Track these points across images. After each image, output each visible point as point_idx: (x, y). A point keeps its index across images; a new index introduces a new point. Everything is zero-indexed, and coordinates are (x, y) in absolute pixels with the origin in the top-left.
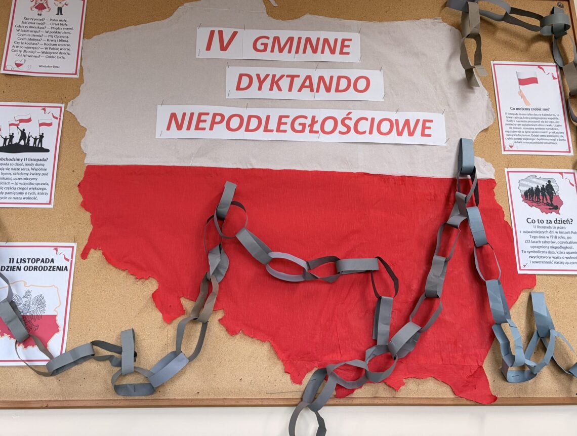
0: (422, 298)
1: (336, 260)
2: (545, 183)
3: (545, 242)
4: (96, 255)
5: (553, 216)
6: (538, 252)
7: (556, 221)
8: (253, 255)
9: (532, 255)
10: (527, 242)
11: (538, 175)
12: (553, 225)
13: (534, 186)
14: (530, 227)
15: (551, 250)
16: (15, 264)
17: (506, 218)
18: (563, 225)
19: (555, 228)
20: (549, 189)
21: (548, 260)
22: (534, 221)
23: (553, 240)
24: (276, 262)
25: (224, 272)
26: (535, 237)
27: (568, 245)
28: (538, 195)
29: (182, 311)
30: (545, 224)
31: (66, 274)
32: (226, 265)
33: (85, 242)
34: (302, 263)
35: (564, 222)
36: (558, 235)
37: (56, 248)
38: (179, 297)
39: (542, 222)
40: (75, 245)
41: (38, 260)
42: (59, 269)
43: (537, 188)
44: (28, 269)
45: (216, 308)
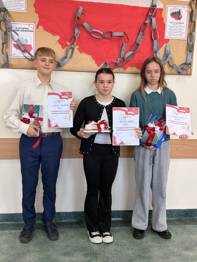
0: (135, 44)
1: (111, 32)
2: (178, 10)
3: (174, 29)
4: (41, 27)
5: (178, 21)
6: (172, 32)
7: (179, 23)
8: (88, 30)
9: (170, 33)
10: (169, 29)
11: (177, 8)
12: (178, 24)
13: (175, 11)
14: (171, 25)
15: (175, 32)
16: (17, 29)
17: (164, 21)
18: (181, 24)
19: (178, 25)
20: (179, 12)
21: (174, 35)
22: (172, 23)
23: (177, 29)
24: (94, 32)
25: (79, 35)
26: (171, 28)
27: (181, 31)
28: (175, 14)
29: (67, 45)
30: (175, 24)
31: (33, 33)
32: (80, 33)
33: (37, 24)
34: (102, 33)
35: (181, 23)
36: (179, 27)
37: (29, 25)
38: (66, 41)
39: (175, 23)
40: (34, 24)
41: (24, 28)
42: (31, 31)
43: (176, 12)
44: (22, 31)
45: (77, 45)
